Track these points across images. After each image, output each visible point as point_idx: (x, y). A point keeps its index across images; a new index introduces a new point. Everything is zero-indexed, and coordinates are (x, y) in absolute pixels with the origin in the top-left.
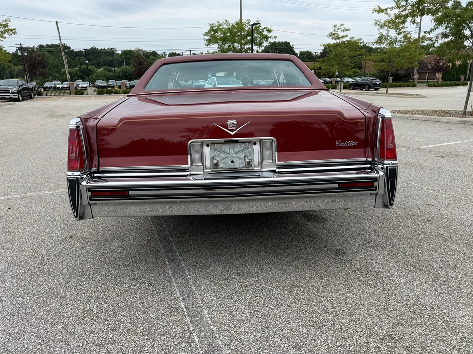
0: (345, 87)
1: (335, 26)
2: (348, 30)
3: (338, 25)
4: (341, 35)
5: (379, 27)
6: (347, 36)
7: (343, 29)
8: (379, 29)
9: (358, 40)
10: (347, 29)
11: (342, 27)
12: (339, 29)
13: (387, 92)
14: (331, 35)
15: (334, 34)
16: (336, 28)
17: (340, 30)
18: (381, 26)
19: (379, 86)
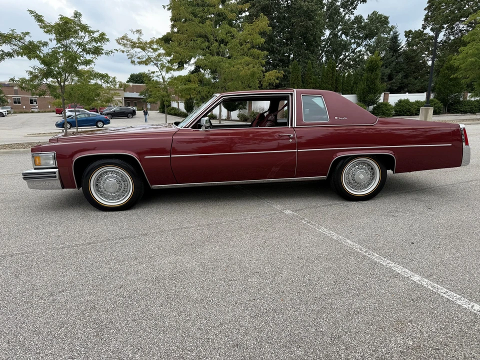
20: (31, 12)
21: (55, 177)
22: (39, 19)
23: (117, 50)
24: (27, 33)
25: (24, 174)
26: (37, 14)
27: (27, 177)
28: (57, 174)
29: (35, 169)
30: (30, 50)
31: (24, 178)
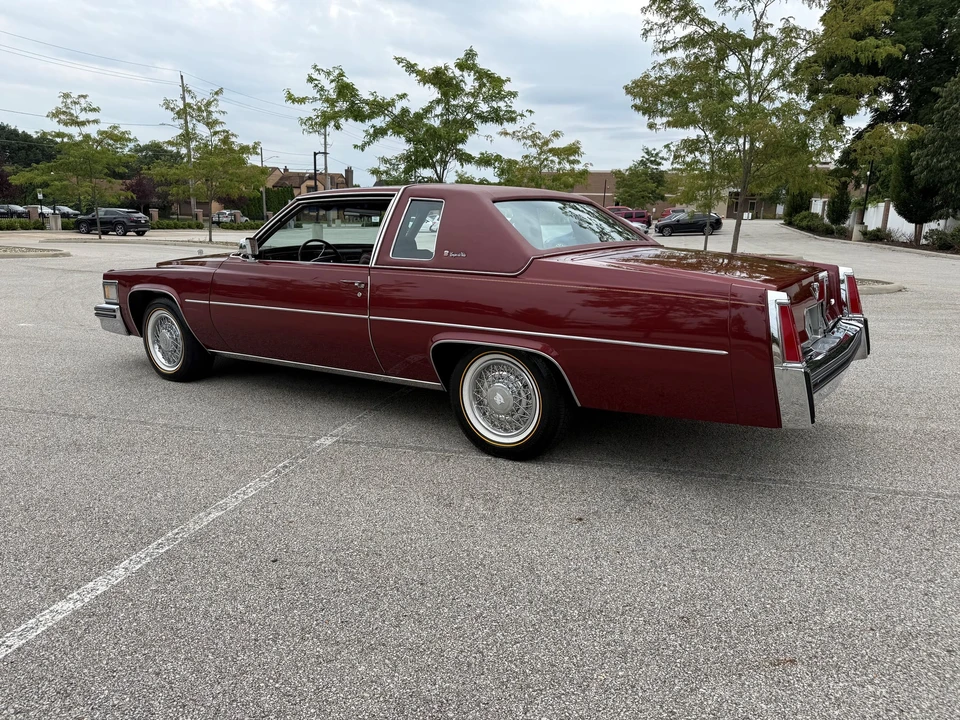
0: (65, 227)
1: (66, 96)
2: (94, 110)
3: (75, 95)
4: (83, 117)
5: (172, 114)
6: (96, 121)
7: (84, 105)
8: (174, 119)
9: (123, 133)
10: (94, 106)
11: (82, 101)
12: (75, 103)
13: (210, 240)
14: (55, 114)
15: (64, 113)
16: (69, 101)
17: (78, 106)
18: (178, 113)
19: (148, 227)
20: (399, 60)
21: (115, 317)
22: (411, 68)
23: (531, 111)
24: (403, 96)
25: (96, 309)
26: (409, 63)
27: (100, 313)
28: (118, 314)
29: (107, 303)
30: (404, 124)
31: (97, 314)
